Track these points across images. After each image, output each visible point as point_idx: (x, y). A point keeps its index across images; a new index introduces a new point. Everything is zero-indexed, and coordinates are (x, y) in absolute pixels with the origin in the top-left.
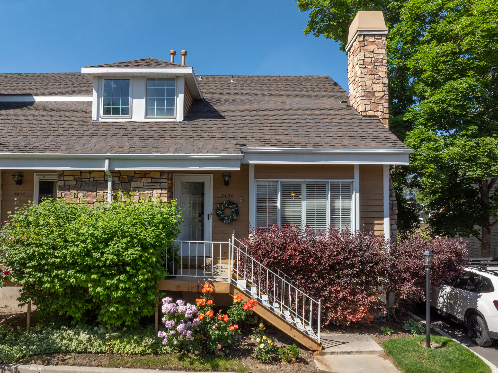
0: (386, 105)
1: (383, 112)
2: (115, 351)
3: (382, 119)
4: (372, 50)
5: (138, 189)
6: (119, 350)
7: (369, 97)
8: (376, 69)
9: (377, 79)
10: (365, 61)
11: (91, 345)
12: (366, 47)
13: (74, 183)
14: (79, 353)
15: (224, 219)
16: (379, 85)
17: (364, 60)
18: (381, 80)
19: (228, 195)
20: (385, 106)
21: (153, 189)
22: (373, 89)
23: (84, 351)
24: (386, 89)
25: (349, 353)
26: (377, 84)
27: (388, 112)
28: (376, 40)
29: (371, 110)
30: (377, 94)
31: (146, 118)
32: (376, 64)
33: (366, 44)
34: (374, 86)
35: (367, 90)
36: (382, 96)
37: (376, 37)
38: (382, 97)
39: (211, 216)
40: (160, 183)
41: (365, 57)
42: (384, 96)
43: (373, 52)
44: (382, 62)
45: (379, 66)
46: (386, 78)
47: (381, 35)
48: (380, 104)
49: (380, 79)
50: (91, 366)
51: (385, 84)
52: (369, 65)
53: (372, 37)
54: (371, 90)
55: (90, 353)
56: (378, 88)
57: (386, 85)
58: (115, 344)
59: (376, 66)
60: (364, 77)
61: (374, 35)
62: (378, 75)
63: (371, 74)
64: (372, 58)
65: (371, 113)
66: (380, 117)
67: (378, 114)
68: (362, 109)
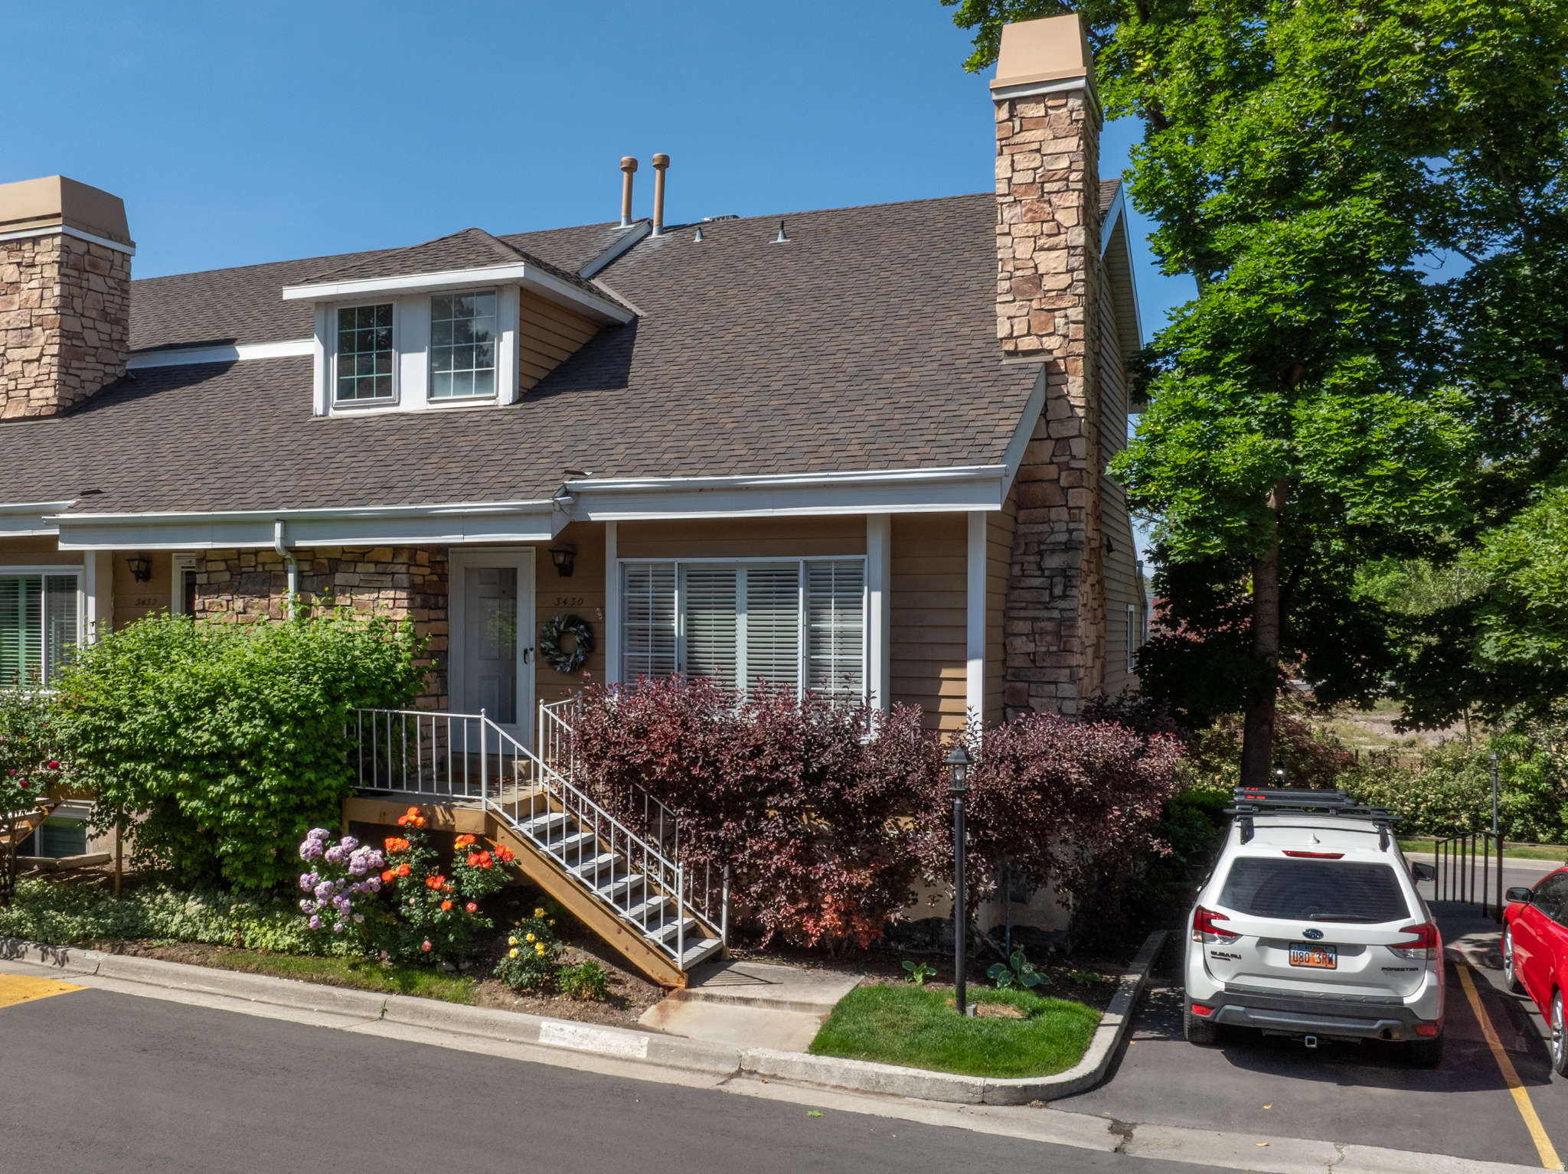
0: (1077, 313)
1: (1065, 336)
3: (1064, 358)
4: (1035, 146)
5: (351, 588)
6: (253, 941)
7: (1025, 293)
8: (1049, 202)
9: (1049, 236)
10: (1014, 181)
11: (206, 928)
12: (1017, 139)
13: (227, 576)
14: (185, 940)
15: (558, 663)
16: (1055, 253)
17: (1010, 179)
18: (1063, 237)
19: (570, 601)
20: (1074, 318)
21: (379, 589)
22: (1036, 267)
23: (191, 939)
24: (1076, 265)
25: (747, 1001)
26: (1049, 249)
27: (1081, 336)
28: (1050, 112)
29: (1029, 334)
30: (1048, 283)
31: (431, 402)
32: (1048, 187)
33: (1017, 129)
34: (1040, 257)
35: (1019, 273)
36: (1063, 286)
37: (1050, 103)
38: (1065, 290)
39: (532, 654)
40: (393, 574)
41: (1013, 170)
42: (1070, 286)
43: (1038, 151)
44: (1067, 179)
45: (1058, 192)
46: (1080, 230)
47: (1066, 94)
48: (1057, 313)
49: (1059, 234)
50: (189, 963)
51: (1075, 248)
52: (1026, 193)
53: (1038, 103)
54: (1029, 272)
56: (1052, 262)
57: (1079, 251)
58: (248, 929)
59: (1049, 193)
60: (1009, 234)
61: (1044, 95)
62: (1053, 220)
63: (1033, 221)
64: (1035, 169)
65: (1028, 343)
66: (1056, 353)
67: (1052, 343)
68: (1002, 330)
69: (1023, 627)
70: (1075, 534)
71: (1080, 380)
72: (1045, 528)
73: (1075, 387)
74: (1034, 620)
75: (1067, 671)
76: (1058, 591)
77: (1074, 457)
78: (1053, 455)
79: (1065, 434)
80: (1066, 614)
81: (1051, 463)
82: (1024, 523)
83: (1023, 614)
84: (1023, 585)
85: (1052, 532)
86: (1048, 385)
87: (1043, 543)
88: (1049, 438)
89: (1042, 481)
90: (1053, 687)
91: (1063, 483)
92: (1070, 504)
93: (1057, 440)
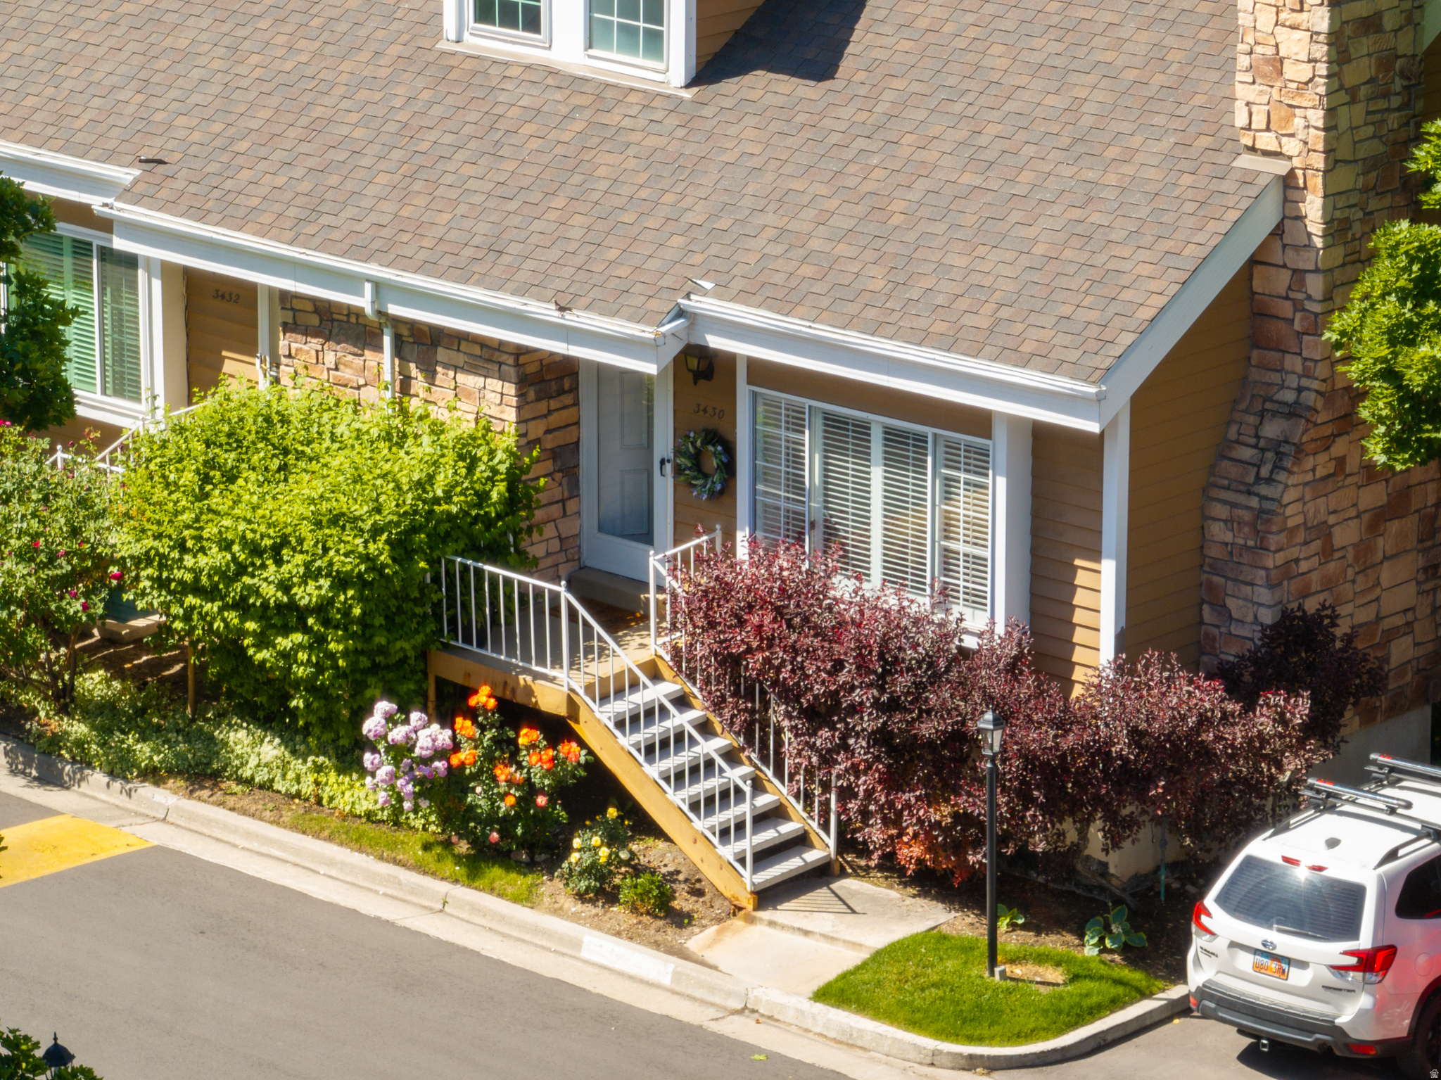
0: (1317, 117)
1: (1306, 143)
2: (325, 802)
3: (1304, 169)
5: (453, 369)
6: (331, 799)
7: (1264, 76)
9: (1293, 12)
11: (284, 776)
16: (1298, 34)
18: (1305, 15)
19: (710, 410)
20: (1313, 123)
21: (485, 378)
22: (1277, 46)
24: (1318, 55)
26: (1293, 27)
27: (1320, 146)
29: (1268, 129)
30: (1290, 71)
34: (1281, 35)
35: (1258, 49)
36: (1305, 79)
38: (1306, 83)
39: (669, 467)
40: (500, 363)
42: (1311, 80)
46: (1324, 13)
48: (1297, 111)
49: (1302, 13)
51: (1318, 33)
54: (1270, 51)
55: (278, 792)
56: (1294, 45)
57: (1322, 38)
65: (1266, 141)
66: (1296, 162)
67: (1291, 147)
68: (1241, 120)
69: (1220, 511)
70: (1304, 394)
71: (1318, 202)
72: (1275, 378)
73: (1313, 208)
74: (1234, 505)
75: (1263, 573)
76: (1265, 472)
77: (1309, 297)
78: (1290, 288)
79: (1301, 266)
80: (1267, 505)
81: (1287, 298)
82: (1257, 367)
83: (1223, 495)
84: (1234, 454)
85: (1282, 387)
86: (1286, 200)
87: (1270, 399)
88: (1284, 266)
89: (1278, 318)
90: (1249, 588)
91: (1297, 326)
92: (1305, 354)
93: (1295, 271)
